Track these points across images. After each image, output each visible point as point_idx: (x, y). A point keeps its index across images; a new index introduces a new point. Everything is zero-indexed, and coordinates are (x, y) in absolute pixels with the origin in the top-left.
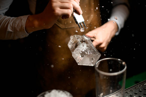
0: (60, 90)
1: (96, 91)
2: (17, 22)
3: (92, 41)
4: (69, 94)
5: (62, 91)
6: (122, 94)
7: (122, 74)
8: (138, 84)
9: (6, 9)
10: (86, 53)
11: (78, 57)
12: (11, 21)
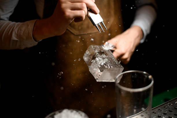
0: (73, 110)
1: (117, 110)
2: (23, 29)
3: (113, 51)
4: (83, 114)
5: (76, 110)
6: (148, 115)
7: (149, 90)
8: (168, 102)
9: (11, 12)
10: (106, 67)
11: (97, 72)
12: (16, 28)
